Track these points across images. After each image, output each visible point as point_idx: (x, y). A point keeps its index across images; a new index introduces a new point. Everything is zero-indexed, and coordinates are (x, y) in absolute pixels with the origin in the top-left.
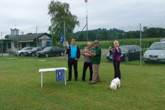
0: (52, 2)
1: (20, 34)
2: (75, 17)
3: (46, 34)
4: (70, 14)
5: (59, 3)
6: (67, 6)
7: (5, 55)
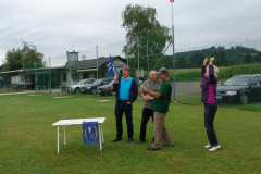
0: (128, 8)
1: (80, 59)
2: (165, 29)
3: (119, 58)
4: (158, 25)
5: (139, 7)
6: (152, 12)
7: (54, 91)
